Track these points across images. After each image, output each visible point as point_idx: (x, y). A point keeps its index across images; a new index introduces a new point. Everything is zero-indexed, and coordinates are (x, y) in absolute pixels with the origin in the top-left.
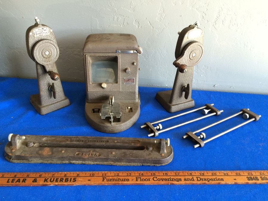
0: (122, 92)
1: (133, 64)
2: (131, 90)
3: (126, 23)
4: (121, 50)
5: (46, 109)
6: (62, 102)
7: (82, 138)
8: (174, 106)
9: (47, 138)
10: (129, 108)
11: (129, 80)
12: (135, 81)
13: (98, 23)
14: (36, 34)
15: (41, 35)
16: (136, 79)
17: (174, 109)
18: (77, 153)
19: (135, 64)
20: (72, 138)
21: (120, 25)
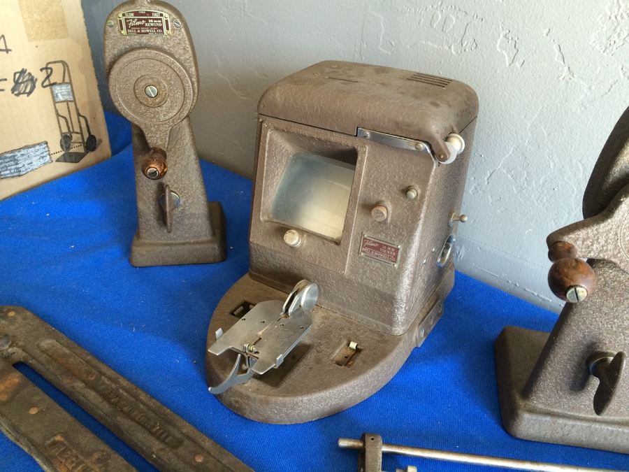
0: (349, 281)
1: (405, 191)
2: (379, 286)
3: (471, 40)
4: (373, 129)
5: (145, 253)
6: (198, 246)
7: (126, 391)
8: (534, 417)
9: (54, 341)
10: (353, 345)
11: (379, 247)
12: (402, 257)
13: (383, 30)
14: (127, 28)
15: (143, 31)
16: (406, 252)
17: (530, 425)
18: (58, 438)
19: (413, 194)
20: (105, 375)
21: (450, 48)
